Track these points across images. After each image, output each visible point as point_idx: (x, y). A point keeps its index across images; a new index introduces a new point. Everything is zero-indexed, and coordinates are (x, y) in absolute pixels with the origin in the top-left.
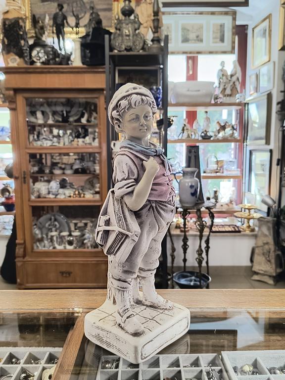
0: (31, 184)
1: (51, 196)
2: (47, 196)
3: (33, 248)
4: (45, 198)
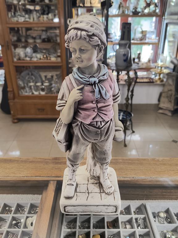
0: (13, 50)
1: (28, 59)
2: (25, 59)
3: (19, 94)
4: (24, 60)
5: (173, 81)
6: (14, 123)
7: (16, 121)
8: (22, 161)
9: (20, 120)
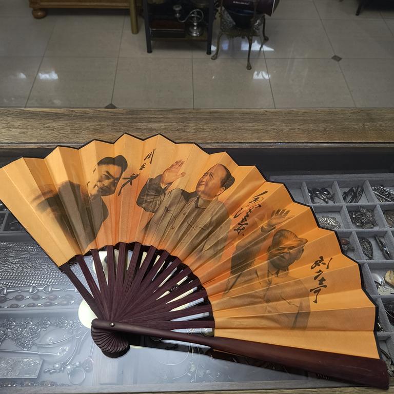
6: (37, 17)
7: (39, 14)
8: (75, 116)
9: (47, 12)
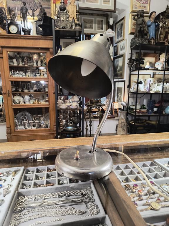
0: (12, 97)
5: (124, 116)
